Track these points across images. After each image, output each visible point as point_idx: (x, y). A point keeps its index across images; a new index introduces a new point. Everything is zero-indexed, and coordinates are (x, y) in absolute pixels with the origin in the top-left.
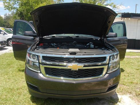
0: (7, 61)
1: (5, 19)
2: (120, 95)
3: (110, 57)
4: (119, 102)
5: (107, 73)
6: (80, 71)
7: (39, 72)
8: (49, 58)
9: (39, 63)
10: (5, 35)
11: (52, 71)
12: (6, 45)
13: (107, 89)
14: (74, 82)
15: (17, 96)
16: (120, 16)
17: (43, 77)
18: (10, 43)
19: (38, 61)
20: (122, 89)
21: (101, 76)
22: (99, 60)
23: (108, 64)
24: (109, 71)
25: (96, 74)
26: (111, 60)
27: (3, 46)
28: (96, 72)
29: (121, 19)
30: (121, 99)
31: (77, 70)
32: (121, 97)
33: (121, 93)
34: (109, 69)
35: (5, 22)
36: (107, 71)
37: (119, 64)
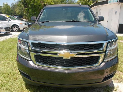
0: (10, 46)
1: (12, 8)
2: (116, 82)
3: (108, 43)
4: (115, 91)
5: (103, 62)
6: (73, 59)
7: (30, 59)
8: (40, 45)
9: (29, 50)
10: (10, 22)
11: (42, 59)
12: (10, 31)
13: (103, 79)
14: (66, 72)
15: (12, 81)
16: (118, 1)
17: (34, 65)
18: (14, 29)
19: (27, 48)
20: (118, 76)
21: (97, 64)
22: (95, 47)
23: (106, 51)
24: (106, 59)
25: (91, 62)
26: (109, 46)
27: (8, 32)
28: (91, 60)
29: (119, 4)
30: (117, 87)
31: (70, 58)
32: (117, 85)
33: (117, 81)
34: (106, 57)
35: (13, 11)
36: (104, 59)
37: (118, 51)
